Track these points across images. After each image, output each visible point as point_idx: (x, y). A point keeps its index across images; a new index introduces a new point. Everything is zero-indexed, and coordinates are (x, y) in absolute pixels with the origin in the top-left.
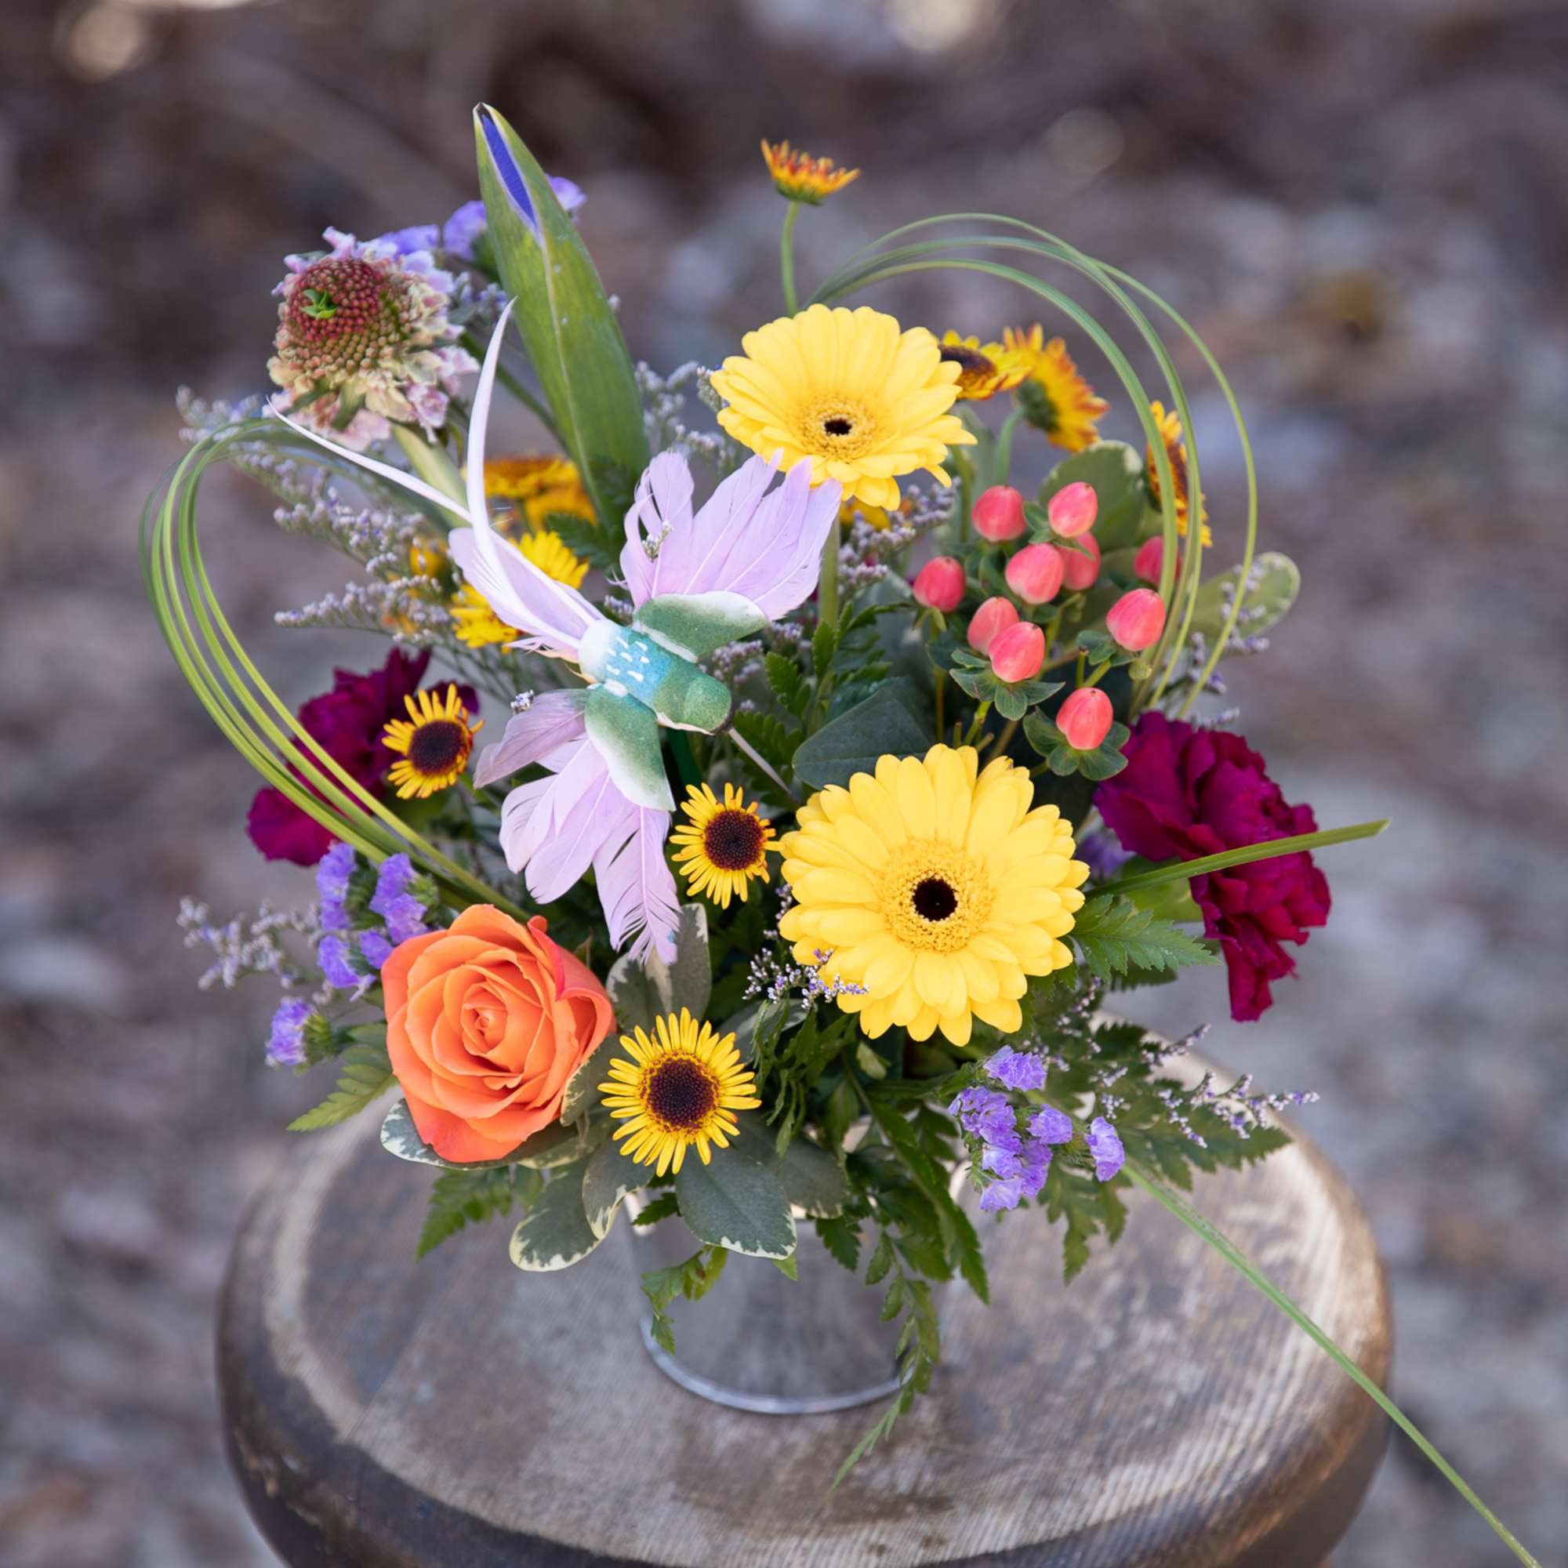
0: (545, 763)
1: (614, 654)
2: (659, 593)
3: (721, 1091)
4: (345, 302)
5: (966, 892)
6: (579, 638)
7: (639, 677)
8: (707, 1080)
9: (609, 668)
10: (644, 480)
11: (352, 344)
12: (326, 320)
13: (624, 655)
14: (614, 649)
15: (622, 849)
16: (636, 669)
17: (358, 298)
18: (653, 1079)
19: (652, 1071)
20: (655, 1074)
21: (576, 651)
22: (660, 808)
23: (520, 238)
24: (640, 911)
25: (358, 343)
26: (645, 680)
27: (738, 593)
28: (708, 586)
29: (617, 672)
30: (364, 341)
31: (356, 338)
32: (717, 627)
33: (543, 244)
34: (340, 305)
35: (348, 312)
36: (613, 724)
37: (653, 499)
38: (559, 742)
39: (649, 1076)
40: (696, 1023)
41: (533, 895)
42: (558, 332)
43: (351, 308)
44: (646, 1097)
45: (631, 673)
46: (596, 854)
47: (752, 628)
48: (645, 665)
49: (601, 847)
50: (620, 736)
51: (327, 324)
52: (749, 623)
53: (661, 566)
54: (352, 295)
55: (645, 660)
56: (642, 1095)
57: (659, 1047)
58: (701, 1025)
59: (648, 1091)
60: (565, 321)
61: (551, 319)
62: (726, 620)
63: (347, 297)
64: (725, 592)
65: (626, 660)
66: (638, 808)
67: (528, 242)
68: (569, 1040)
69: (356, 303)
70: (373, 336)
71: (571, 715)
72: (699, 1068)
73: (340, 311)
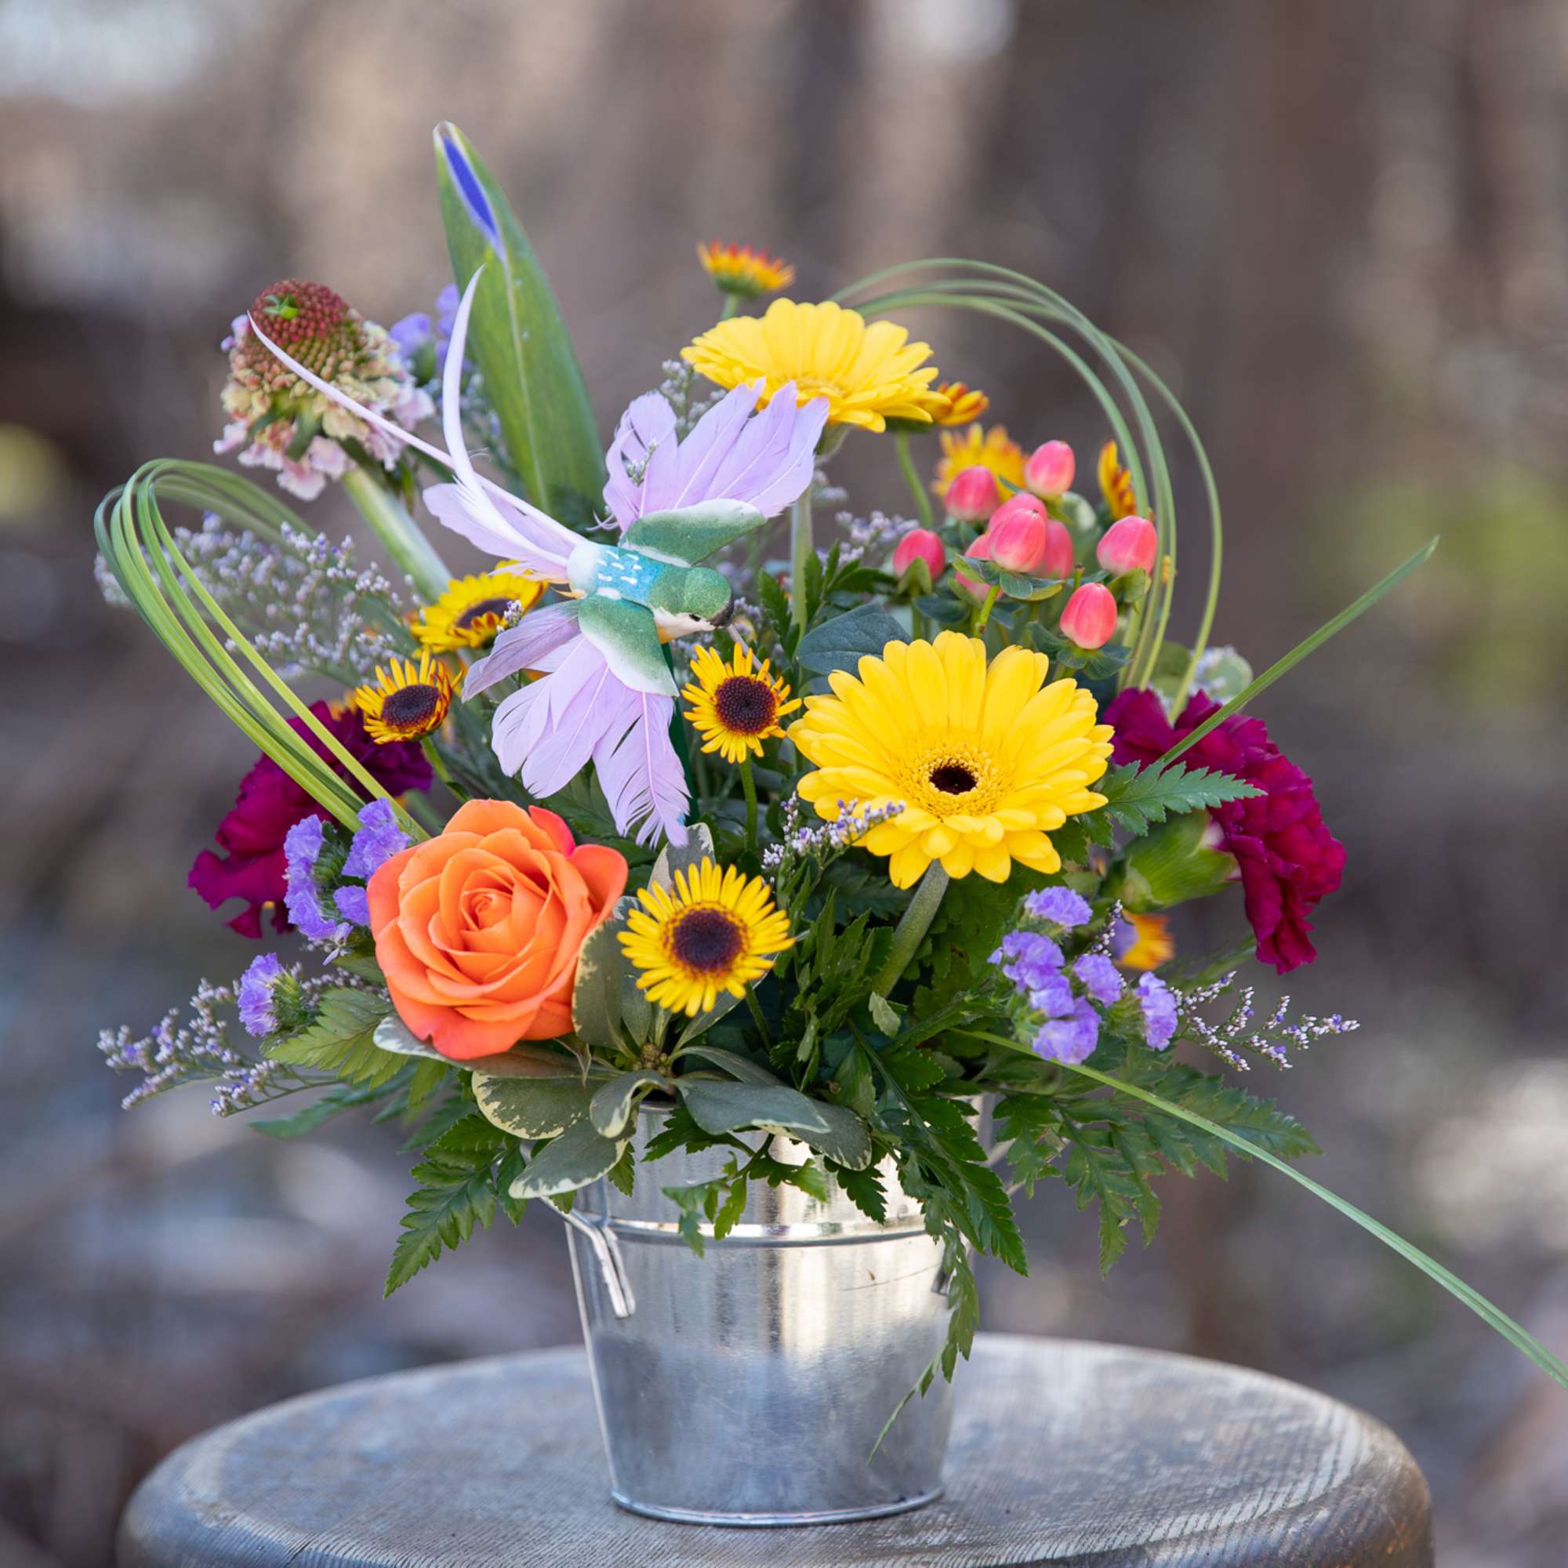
0: (538, 666)
1: (605, 564)
2: (647, 511)
3: (750, 934)
4: (308, 303)
5: (986, 768)
6: (567, 557)
7: (633, 581)
8: (732, 924)
9: (601, 577)
10: (624, 421)
11: (314, 351)
12: (289, 321)
13: (615, 565)
14: (604, 559)
15: (623, 739)
16: (629, 575)
17: (320, 302)
18: (675, 929)
19: (674, 921)
20: (677, 924)
21: (565, 569)
22: (663, 692)
23: (481, 250)
24: (647, 795)
25: (319, 351)
26: (640, 582)
27: (731, 497)
28: (698, 497)
29: (610, 579)
30: (325, 349)
31: (317, 345)
32: (712, 531)
33: (504, 257)
34: (302, 306)
35: (311, 314)
36: (608, 620)
37: (635, 433)
38: (554, 645)
39: (671, 926)
40: (718, 869)
41: (531, 791)
42: (518, 347)
43: (313, 309)
44: (669, 946)
45: (623, 578)
46: (597, 745)
47: (748, 525)
48: (637, 571)
49: (601, 739)
50: (616, 631)
51: (290, 325)
52: (744, 521)
53: (649, 490)
54: (315, 299)
55: (637, 567)
56: (665, 944)
57: (679, 902)
58: (724, 872)
59: (672, 940)
60: (526, 335)
61: (511, 335)
62: (720, 522)
63: (310, 299)
64: (717, 500)
65: (618, 569)
66: (641, 693)
67: (489, 255)
68: (582, 905)
69: (319, 306)
70: (334, 346)
71: (562, 621)
72: (725, 913)
73: (303, 311)
